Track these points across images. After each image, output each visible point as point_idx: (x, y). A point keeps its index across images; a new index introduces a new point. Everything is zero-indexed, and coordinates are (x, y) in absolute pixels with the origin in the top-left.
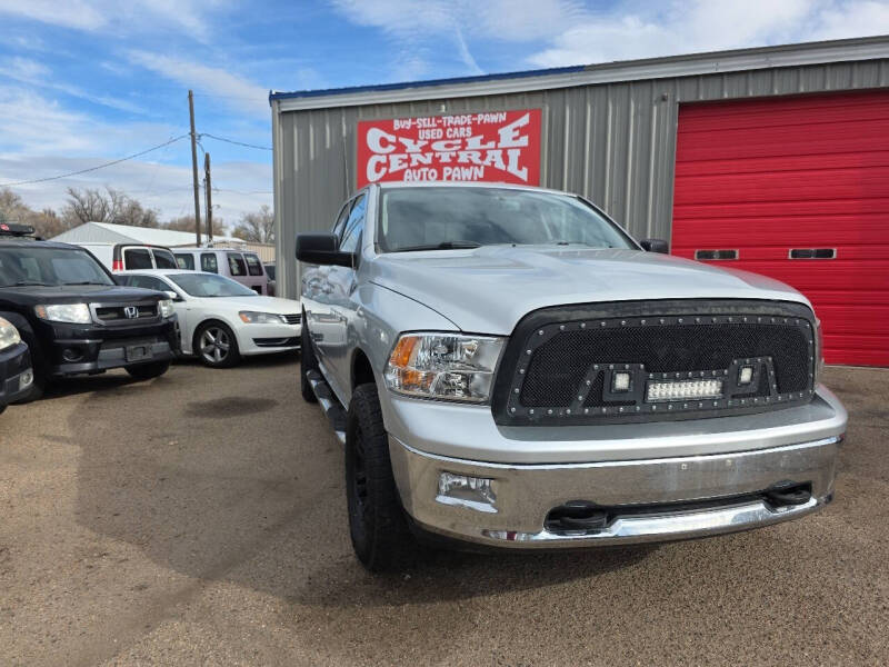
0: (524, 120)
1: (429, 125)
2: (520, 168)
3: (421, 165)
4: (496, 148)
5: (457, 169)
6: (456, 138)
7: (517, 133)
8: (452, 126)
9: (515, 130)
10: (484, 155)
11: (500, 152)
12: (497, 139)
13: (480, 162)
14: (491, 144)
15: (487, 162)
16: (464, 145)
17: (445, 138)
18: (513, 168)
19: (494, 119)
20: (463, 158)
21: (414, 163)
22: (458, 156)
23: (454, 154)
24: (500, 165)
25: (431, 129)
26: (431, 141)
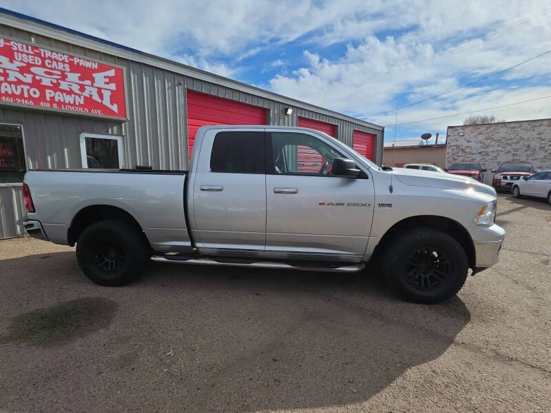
0: (112, 73)
1: (26, 51)
2: (112, 103)
3: (19, 82)
4: (92, 86)
5: (58, 93)
6: (55, 69)
7: (107, 80)
8: (50, 58)
9: (105, 77)
10: (82, 88)
11: (96, 90)
12: (93, 80)
13: (80, 93)
14: (88, 82)
15: (86, 94)
16: (64, 77)
17: (43, 65)
18: (107, 102)
19: (88, 65)
20: (64, 85)
21: (11, 78)
22: (59, 84)
23: (55, 81)
24: (96, 98)
25: (28, 54)
26: (29, 65)
